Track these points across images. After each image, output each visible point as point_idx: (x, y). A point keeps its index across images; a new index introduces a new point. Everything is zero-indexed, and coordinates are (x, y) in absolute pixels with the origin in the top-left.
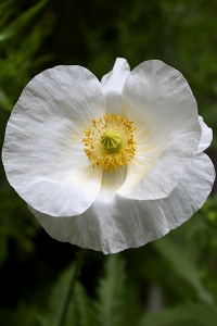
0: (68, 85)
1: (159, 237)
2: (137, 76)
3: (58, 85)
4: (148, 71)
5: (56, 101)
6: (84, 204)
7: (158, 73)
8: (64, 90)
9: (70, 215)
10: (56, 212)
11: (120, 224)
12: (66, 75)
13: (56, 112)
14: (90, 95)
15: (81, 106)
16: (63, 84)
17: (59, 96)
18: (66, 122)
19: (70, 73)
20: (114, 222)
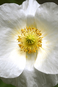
0: (9, 13)
1: (54, 86)
2: (42, 9)
3: (5, 13)
4: (48, 7)
5: (4, 21)
6: (19, 71)
7: (54, 9)
8: (7, 16)
9: (13, 77)
10: (7, 76)
11: (36, 80)
12: (9, 8)
13: (4, 26)
14: (20, 17)
15: (16, 22)
16: (7, 13)
17: (5, 18)
18: (8, 29)
19: (10, 7)
20: (33, 79)
